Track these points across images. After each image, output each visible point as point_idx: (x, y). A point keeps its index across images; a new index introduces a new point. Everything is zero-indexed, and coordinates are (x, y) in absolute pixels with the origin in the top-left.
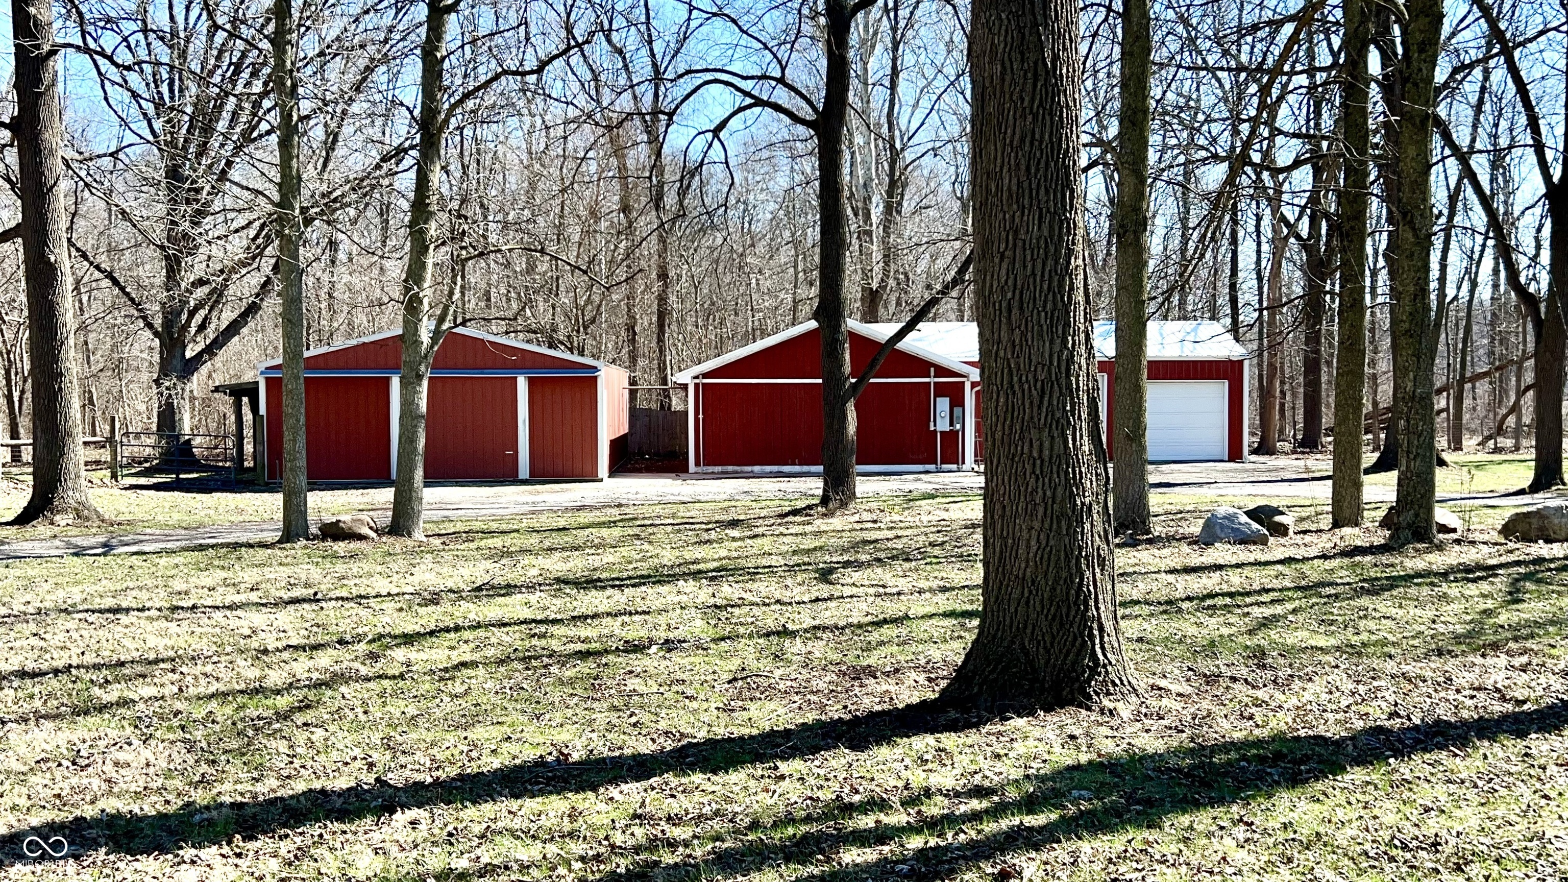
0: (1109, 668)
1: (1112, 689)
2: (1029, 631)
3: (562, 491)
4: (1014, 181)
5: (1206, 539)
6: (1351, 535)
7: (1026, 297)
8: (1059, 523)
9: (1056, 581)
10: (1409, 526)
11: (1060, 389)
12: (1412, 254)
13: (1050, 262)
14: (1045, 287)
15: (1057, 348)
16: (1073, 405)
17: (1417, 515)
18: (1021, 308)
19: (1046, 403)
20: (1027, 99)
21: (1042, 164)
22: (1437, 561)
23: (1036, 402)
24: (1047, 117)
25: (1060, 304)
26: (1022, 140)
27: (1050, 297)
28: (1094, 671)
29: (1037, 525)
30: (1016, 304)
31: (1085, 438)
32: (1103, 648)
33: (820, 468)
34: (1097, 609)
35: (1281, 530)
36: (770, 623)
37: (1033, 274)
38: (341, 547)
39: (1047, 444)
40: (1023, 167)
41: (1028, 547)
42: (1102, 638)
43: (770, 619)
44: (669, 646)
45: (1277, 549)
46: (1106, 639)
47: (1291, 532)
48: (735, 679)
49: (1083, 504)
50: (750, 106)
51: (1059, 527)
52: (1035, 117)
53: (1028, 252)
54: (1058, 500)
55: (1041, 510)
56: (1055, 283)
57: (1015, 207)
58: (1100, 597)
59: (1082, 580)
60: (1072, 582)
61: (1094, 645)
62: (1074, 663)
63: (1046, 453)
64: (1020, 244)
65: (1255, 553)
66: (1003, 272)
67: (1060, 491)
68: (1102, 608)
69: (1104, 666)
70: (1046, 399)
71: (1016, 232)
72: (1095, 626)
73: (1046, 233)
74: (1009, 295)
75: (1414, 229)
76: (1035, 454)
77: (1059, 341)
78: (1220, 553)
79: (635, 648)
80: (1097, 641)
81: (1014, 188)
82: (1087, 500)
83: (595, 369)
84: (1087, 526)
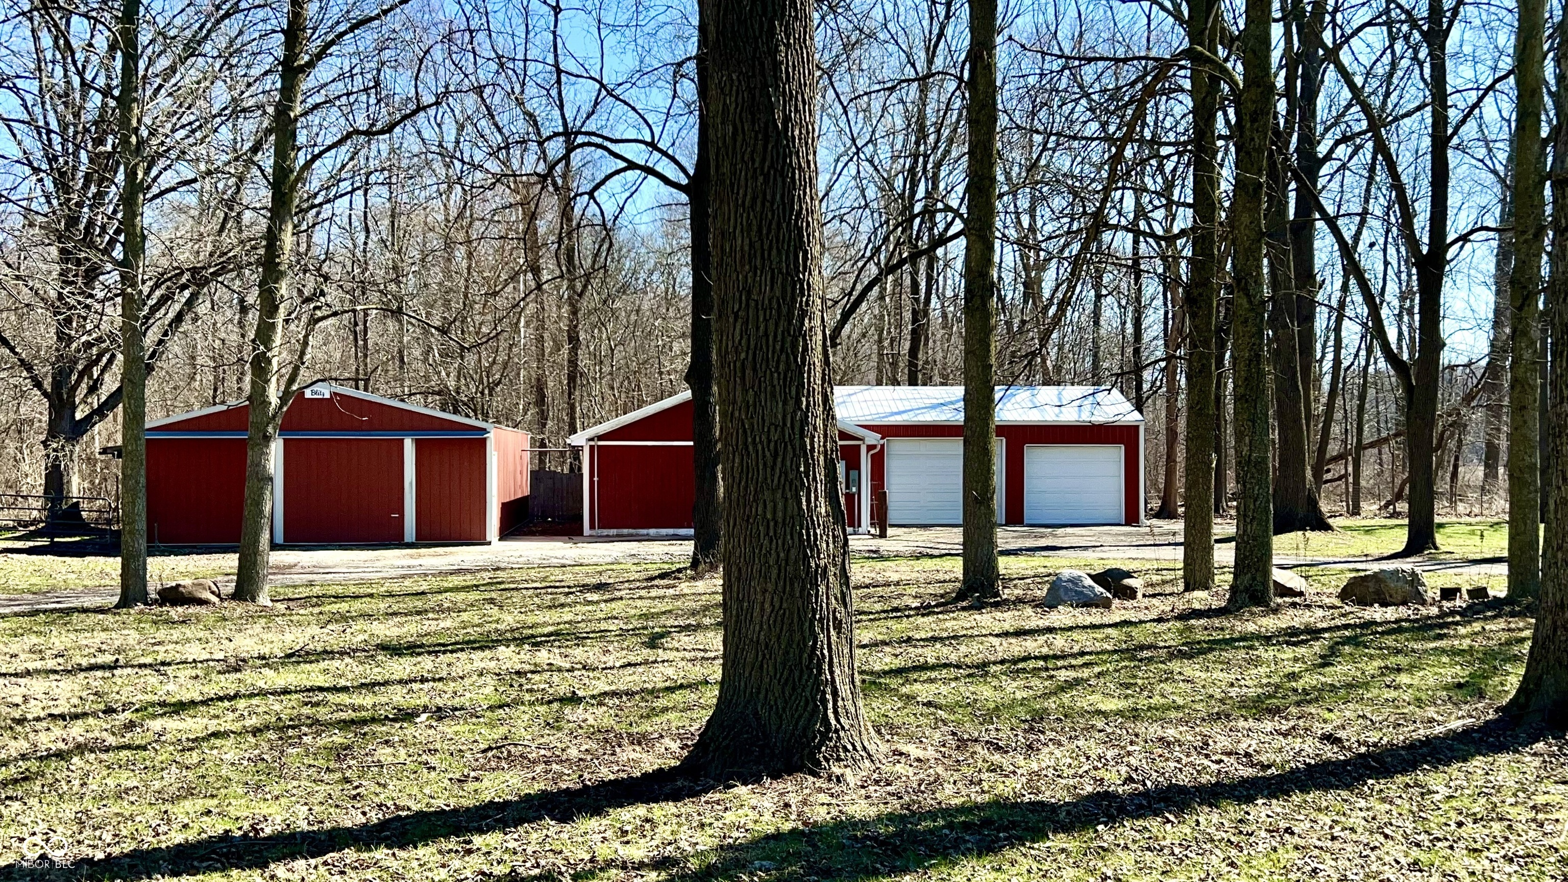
0: (842, 734)
1: (842, 755)
2: (762, 696)
3: (446, 554)
4: (747, 241)
5: (1049, 604)
6: (1200, 598)
7: (759, 359)
8: (792, 585)
9: (789, 645)
10: (1247, 590)
11: (794, 450)
12: (1246, 321)
13: (783, 324)
14: (778, 347)
15: (790, 408)
16: (807, 466)
17: (1254, 579)
18: (754, 370)
19: (779, 464)
20: (758, 160)
21: (774, 226)
22: (1270, 623)
23: (770, 463)
24: (779, 179)
25: (793, 366)
26: (754, 199)
27: (783, 357)
28: (825, 737)
29: (770, 587)
30: (749, 365)
31: (822, 500)
32: (836, 712)
33: (691, 531)
34: (832, 673)
35: (1130, 594)
36: (563, 690)
37: (766, 334)
38: (176, 612)
39: (780, 505)
40: (755, 228)
41: (762, 609)
42: (835, 702)
43: (562, 685)
44: (440, 714)
45: (1119, 611)
46: (840, 703)
47: (1139, 595)
48: (490, 748)
49: (817, 566)
50: (624, 170)
51: (792, 589)
52: (767, 177)
53: (761, 313)
54: (791, 562)
55: (775, 572)
56: (788, 345)
57: (747, 267)
58: (835, 660)
59: (815, 643)
60: (805, 645)
61: (826, 709)
62: (805, 729)
63: (780, 514)
64: (753, 304)
65: (1095, 616)
66: (738, 331)
67: (793, 552)
68: (837, 671)
69: (837, 731)
70: (780, 460)
71: (749, 293)
72: (829, 690)
73: (778, 293)
74: (743, 356)
75: (1248, 295)
76: (769, 516)
77: (791, 403)
78: (1062, 616)
79: (406, 716)
80: (830, 705)
81: (746, 248)
82: (822, 563)
83: (484, 431)
84: (822, 589)
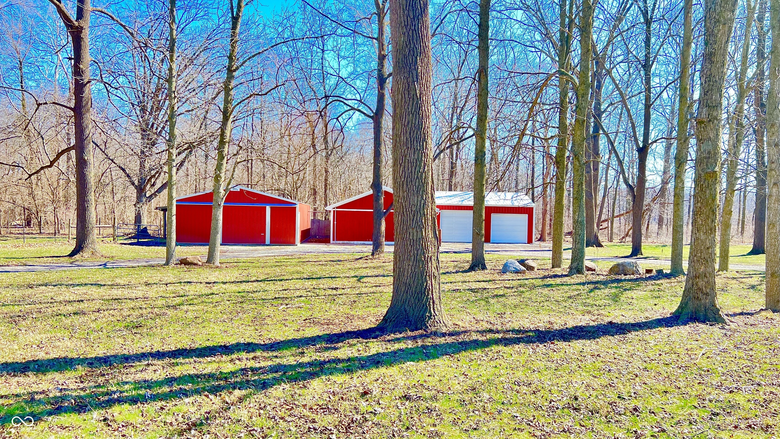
0: (436, 317)
1: (436, 325)
2: (407, 303)
5: (504, 271)
6: (557, 271)
7: (409, 180)
8: (419, 263)
9: (417, 285)
10: (575, 268)
11: (420, 214)
13: (417, 168)
14: (416, 177)
16: (425, 220)
17: (578, 264)
18: (407, 185)
20: (410, 108)
21: (415, 132)
23: (412, 218)
24: (417, 115)
25: (421, 184)
26: (408, 123)
27: (417, 180)
28: (430, 318)
29: (411, 264)
30: (405, 183)
31: (430, 232)
32: (434, 309)
35: (532, 269)
37: (411, 172)
39: (415, 234)
40: (408, 133)
41: (408, 272)
42: (434, 305)
45: (529, 275)
47: (536, 269)
49: (428, 256)
50: (349, 110)
51: (419, 265)
52: (413, 114)
53: (410, 164)
54: (419, 255)
55: (413, 258)
56: (419, 176)
57: (405, 148)
58: (434, 290)
59: (427, 284)
60: (423, 285)
61: (430, 308)
62: (423, 315)
63: (415, 238)
64: (407, 161)
65: (520, 277)
66: (401, 171)
67: (419, 251)
68: (434, 294)
70: (415, 217)
71: (405, 156)
72: (431, 301)
73: (416, 157)
74: (403, 179)
76: (411, 238)
77: (420, 197)
78: (508, 276)
81: (405, 140)
83: (295, 204)
84: (430, 264)
